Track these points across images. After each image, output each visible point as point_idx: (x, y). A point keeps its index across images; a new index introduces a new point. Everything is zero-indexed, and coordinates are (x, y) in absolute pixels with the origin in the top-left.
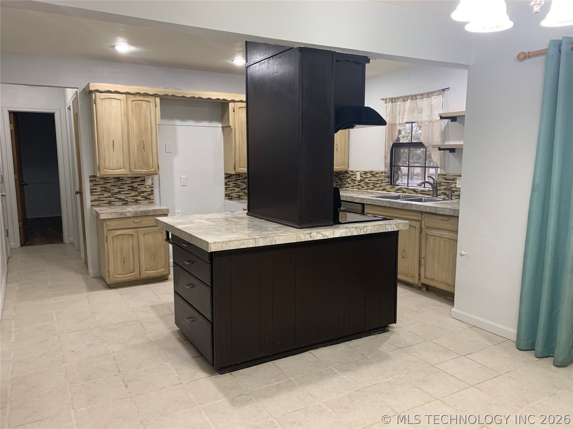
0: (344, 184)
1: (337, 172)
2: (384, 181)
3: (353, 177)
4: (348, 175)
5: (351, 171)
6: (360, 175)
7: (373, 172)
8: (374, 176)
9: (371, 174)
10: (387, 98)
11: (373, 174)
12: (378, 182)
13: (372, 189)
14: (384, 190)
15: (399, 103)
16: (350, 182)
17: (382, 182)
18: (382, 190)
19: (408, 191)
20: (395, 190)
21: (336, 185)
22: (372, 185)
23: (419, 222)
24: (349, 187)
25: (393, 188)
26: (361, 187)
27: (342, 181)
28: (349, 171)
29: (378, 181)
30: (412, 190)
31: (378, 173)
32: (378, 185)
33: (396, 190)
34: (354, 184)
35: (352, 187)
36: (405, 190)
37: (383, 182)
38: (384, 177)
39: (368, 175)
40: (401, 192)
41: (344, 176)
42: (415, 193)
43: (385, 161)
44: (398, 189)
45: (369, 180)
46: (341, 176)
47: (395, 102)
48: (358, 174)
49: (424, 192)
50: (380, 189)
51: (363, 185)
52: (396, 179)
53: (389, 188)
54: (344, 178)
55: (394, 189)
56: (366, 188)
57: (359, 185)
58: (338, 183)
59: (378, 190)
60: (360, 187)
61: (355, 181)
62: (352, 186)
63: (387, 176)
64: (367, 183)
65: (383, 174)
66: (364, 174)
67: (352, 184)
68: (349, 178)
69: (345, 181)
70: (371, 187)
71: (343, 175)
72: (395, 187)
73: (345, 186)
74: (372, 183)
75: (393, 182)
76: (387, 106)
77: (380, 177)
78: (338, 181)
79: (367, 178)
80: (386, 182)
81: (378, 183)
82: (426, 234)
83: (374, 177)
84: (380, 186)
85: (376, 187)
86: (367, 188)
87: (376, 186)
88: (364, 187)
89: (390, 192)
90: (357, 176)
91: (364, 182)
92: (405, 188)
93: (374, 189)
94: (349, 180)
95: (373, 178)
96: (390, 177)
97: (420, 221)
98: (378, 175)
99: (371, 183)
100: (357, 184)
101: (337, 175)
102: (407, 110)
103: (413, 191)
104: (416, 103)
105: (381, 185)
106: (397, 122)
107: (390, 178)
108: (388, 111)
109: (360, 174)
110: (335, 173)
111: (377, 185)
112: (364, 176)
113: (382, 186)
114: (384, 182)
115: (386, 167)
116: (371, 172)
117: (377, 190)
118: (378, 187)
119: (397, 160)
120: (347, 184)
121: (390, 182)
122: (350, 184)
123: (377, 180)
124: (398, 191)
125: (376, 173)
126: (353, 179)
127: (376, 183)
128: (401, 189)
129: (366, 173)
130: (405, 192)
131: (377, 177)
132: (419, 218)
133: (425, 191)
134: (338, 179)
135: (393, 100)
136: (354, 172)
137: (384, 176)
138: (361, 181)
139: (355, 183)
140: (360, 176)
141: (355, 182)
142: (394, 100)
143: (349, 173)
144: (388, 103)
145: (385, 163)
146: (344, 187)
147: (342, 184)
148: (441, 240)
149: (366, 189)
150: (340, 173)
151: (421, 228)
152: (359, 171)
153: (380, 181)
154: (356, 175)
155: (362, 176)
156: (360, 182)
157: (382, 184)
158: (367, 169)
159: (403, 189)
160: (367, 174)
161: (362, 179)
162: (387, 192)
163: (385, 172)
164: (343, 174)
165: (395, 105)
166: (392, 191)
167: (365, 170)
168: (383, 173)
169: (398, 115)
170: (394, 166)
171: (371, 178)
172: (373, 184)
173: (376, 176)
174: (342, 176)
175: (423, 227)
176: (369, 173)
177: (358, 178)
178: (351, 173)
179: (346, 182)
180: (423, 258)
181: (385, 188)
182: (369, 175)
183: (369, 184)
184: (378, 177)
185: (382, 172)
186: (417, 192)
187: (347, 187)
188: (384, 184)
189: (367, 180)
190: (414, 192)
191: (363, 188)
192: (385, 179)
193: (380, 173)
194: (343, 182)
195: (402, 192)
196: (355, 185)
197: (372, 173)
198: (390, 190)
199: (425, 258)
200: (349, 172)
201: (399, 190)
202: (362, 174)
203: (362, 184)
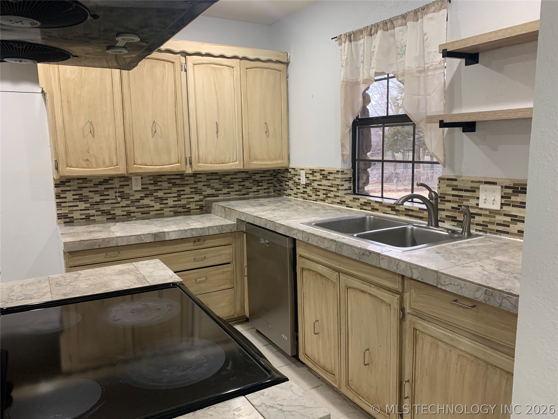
0: (284, 190)
1: (274, 170)
2: (340, 188)
3: (296, 178)
4: (289, 176)
5: (292, 169)
6: (306, 175)
7: (324, 170)
8: (325, 177)
9: (321, 174)
10: (341, 35)
11: (324, 174)
12: (332, 189)
13: (323, 200)
14: (341, 203)
15: (362, 41)
16: (292, 187)
17: (337, 189)
18: (338, 203)
19: (381, 208)
20: (359, 205)
21: (274, 189)
22: (324, 194)
23: (398, 296)
24: (291, 195)
25: (355, 202)
26: (308, 196)
27: (282, 184)
28: (290, 168)
29: (332, 187)
30: (389, 207)
31: (332, 173)
32: (331, 195)
33: (361, 204)
34: (298, 191)
35: (296, 196)
36: (377, 206)
37: (339, 190)
38: (341, 181)
39: (316, 176)
40: (370, 209)
41: (284, 177)
42: (394, 213)
43: (342, 151)
44: (365, 202)
45: (318, 185)
46: (279, 176)
47: (355, 40)
48: (303, 173)
49: (410, 213)
50: (335, 200)
51: (311, 193)
52: (363, 182)
53: (349, 200)
54: (283, 179)
55: (358, 202)
56: (314, 197)
57: (304, 192)
58: (276, 187)
59: (333, 203)
60: (306, 196)
61: (299, 185)
62: (295, 194)
63: (347, 178)
64: (316, 190)
65: (339, 176)
66: (310, 174)
67: (295, 191)
68: (290, 180)
69: (286, 185)
70: (322, 197)
71: (283, 175)
72: (358, 199)
73: (285, 192)
74: (324, 190)
75: (358, 188)
76: (341, 50)
77: (335, 180)
78: (276, 184)
79: (316, 180)
80: (345, 190)
81: (332, 191)
82: (414, 328)
83: (326, 179)
84: (335, 196)
85: (330, 197)
86: (317, 197)
87: (329, 195)
88: (311, 196)
89: (352, 207)
90: (301, 178)
91: (311, 188)
92: (376, 202)
93: (326, 201)
94: (290, 183)
95: (324, 182)
96: (352, 179)
97: (401, 294)
98: (331, 177)
99: (321, 189)
100: (302, 190)
101: (274, 174)
102: (376, 50)
103: (390, 209)
104: (393, 35)
105: (337, 194)
106: (361, 79)
107: (352, 181)
108: (344, 58)
109: (306, 173)
110: (272, 171)
111: (330, 193)
112: (311, 177)
113: (338, 196)
114: (342, 190)
115: (344, 162)
116: (321, 170)
117: (330, 202)
118: (332, 197)
119: (365, 150)
120: (288, 189)
121: (352, 188)
122: (292, 190)
123: (330, 185)
124: (364, 207)
125: (329, 173)
126: (296, 181)
127: (329, 191)
128: (370, 203)
129: (313, 172)
130: (377, 210)
131: (329, 180)
132: (397, 286)
133: (412, 211)
134: (276, 181)
135: (352, 35)
136: (297, 171)
137: (341, 178)
138: (307, 185)
139: (299, 189)
140: (306, 178)
141: (298, 187)
142: (354, 36)
143: (290, 172)
144: (343, 44)
145: (343, 155)
146: (284, 194)
147: (282, 190)
148: (450, 351)
149: (314, 199)
150: (279, 171)
151: (402, 309)
152: (303, 169)
153: (335, 187)
154: (300, 175)
155: (308, 178)
156: (306, 188)
157: (338, 192)
158: (316, 166)
159: (372, 204)
160: (315, 174)
161: (308, 182)
162: (347, 207)
163: (343, 171)
164: (282, 173)
165: (356, 46)
166: (354, 205)
167: (312, 168)
168: (340, 173)
169: (361, 64)
170: (359, 160)
171: (321, 181)
172: (324, 192)
173: (328, 178)
174: (282, 177)
175: (408, 310)
176: (318, 172)
177: (303, 181)
178: (293, 172)
179: (287, 187)
180: (408, 381)
181: (344, 200)
182: (318, 176)
183: (319, 191)
184: (332, 180)
185: (337, 171)
186: (398, 211)
187: (288, 194)
188: (340, 193)
189: (315, 184)
190: (392, 210)
191: (310, 198)
192: (343, 183)
193: (335, 173)
194: (282, 186)
195: (372, 209)
196: (299, 193)
197: (323, 172)
198: (351, 204)
199: (413, 381)
200: (290, 170)
201: (366, 206)
202: (308, 174)
203: (308, 190)
